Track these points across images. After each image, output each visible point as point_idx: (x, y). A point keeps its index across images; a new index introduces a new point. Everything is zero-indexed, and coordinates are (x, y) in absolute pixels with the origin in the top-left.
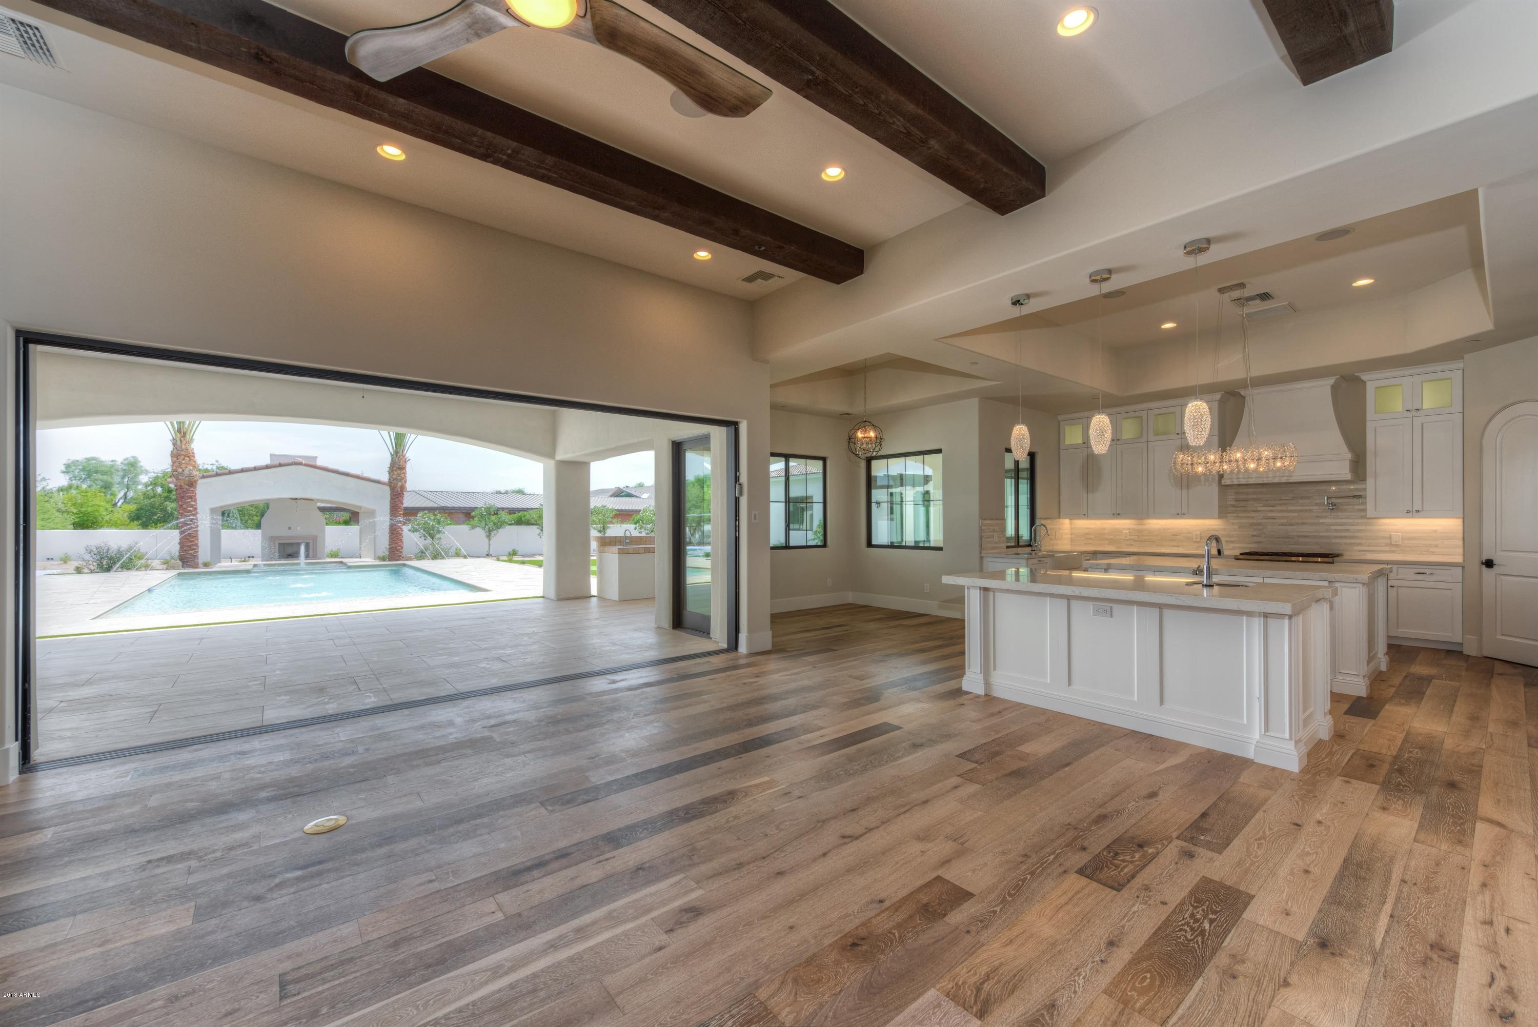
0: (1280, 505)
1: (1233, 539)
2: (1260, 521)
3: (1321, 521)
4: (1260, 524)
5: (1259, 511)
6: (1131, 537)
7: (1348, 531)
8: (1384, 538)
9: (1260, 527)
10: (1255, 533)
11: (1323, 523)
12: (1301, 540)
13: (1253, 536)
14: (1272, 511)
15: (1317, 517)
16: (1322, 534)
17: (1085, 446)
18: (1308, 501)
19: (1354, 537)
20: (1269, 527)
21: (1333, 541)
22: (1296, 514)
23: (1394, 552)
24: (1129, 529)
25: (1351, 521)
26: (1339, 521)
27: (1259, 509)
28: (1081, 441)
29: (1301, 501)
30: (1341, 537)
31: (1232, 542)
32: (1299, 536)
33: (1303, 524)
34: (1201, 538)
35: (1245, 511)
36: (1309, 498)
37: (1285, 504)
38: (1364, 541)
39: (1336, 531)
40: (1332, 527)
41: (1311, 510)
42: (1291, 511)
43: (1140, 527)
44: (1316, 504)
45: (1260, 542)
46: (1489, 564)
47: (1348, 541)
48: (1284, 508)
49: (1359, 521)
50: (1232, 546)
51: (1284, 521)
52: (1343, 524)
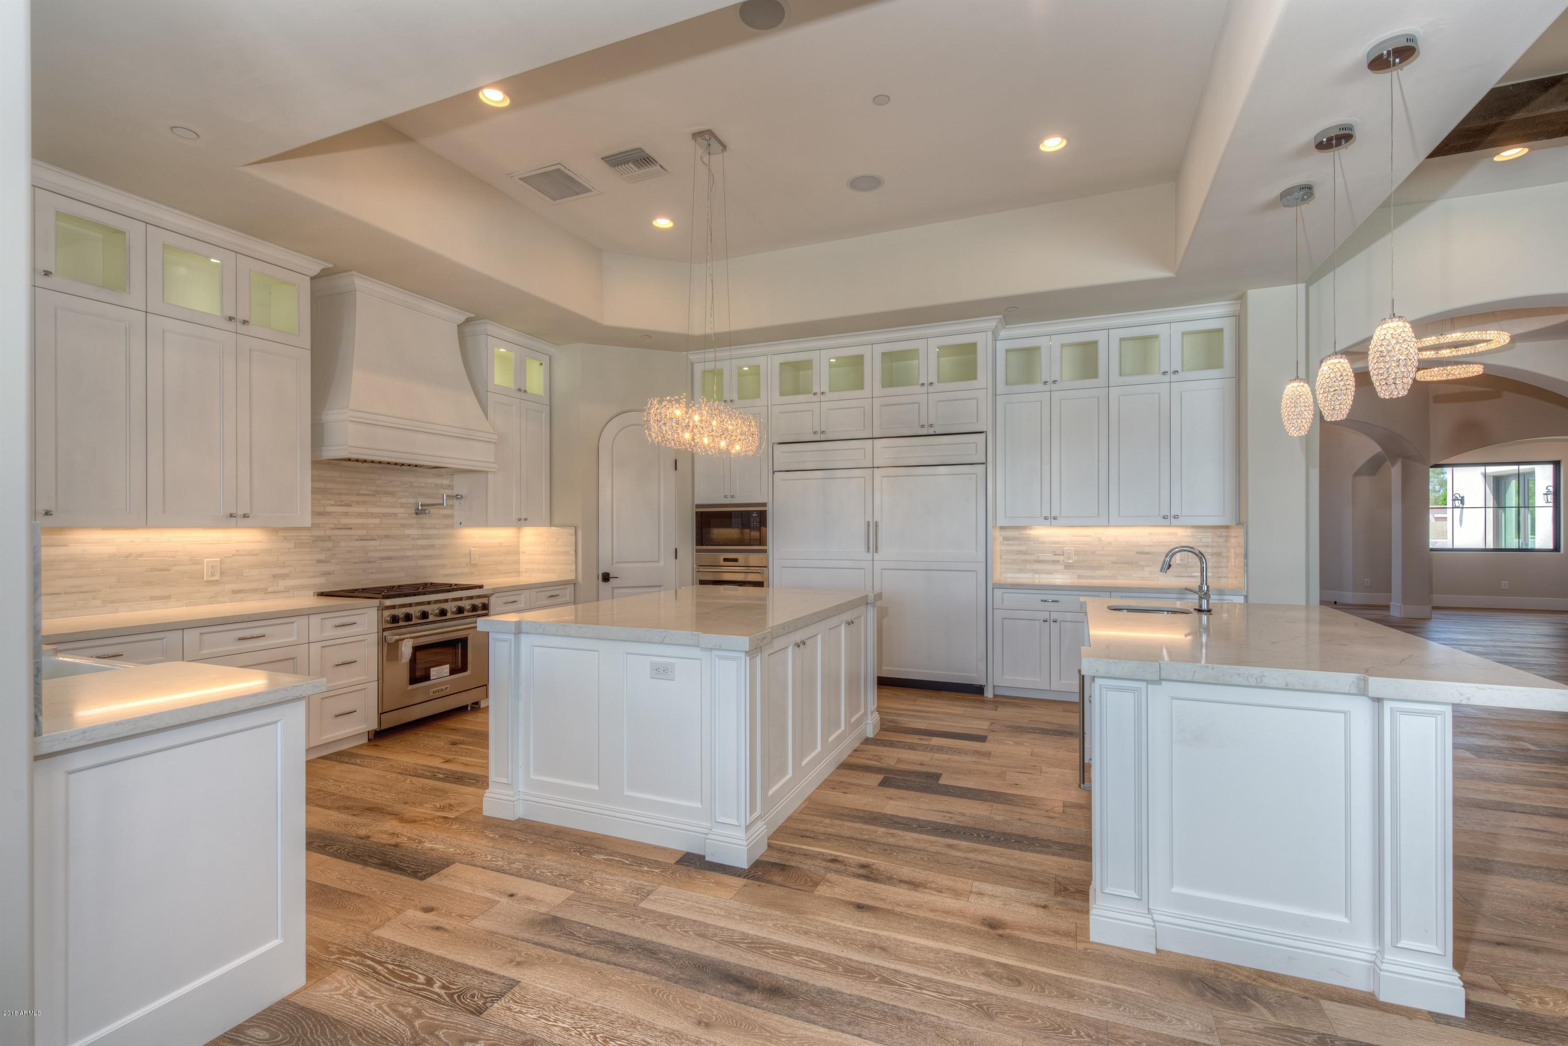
0: (358, 503)
1: (285, 571)
2: (329, 533)
3: (407, 532)
7: (433, 546)
8: (464, 555)
9: (330, 544)
10: (322, 556)
11: (409, 536)
12: (386, 564)
13: (319, 561)
14: (346, 514)
15: (403, 526)
16: (409, 553)
18: (393, 499)
19: (437, 557)
20: (343, 544)
21: (420, 563)
22: (377, 521)
25: (434, 532)
26: (426, 532)
27: (329, 509)
29: (384, 499)
30: (427, 557)
31: (284, 576)
32: (382, 559)
33: (387, 537)
34: (222, 574)
36: (394, 494)
37: (365, 502)
39: (422, 547)
40: (421, 542)
41: (395, 515)
42: (373, 515)
44: (402, 506)
45: (328, 574)
46: (606, 577)
47: (433, 562)
48: (361, 509)
49: (442, 532)
50: (283, 584)
51: (363, 532)
52: (428, 537)
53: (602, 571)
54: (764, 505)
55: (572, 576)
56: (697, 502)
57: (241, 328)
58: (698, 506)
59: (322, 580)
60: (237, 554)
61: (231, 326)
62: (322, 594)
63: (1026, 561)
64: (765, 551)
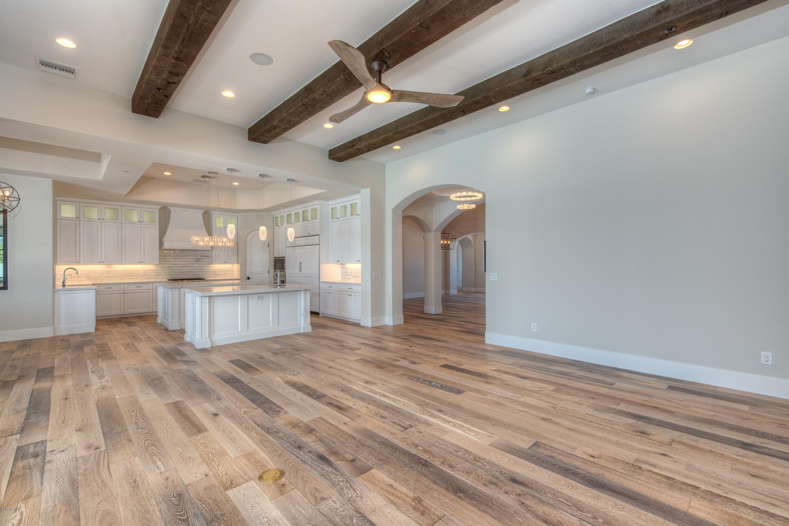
0: (179, 258)
1: (160, 274)
3: (194, 265)
4: (171, 267)
5: (171, 261)
6: (103, 275)
7: (202, 269)
8: (213, 271)
9: (171, 268)
10: (169, 271)
12: (187, 273)
13: (168, 272)
14: (176, 261)
15: (192, 264)
16: (194, 271)
17: (78, 219)
18: (189, 257)
19: (204, 272)
20: (175, 268)
21: (198, 273)
22: (185, 263)
23: (215, 276)
24: (102, 270)
25: (203, 265)
26: (200, 265)
28: (74, 216)
29: (187, 257)
30: (201, 272)
31: (159, 275)
33: (188, 267)
35: (165, 261)
36: (189, 256)
37: (181, 258)
38: (206, 273)
39: (199, 269)
40: (198, 268)
41: (190, 261)
42: (183, 261)
43: (109, 269)
44: (192, 259)
45: (171, 275)
46: (248, 278)
47: (202, 273)
48: (180, 260)
49: (206, 265)
50: (159, 277)
51: (181, 265)
52: (201, 267)
53: (247, 276)
54: (284, 257)
55: (240, 278)
56: (275, 256)
57: (142, 223)
58: (275, 258)
59: (169, 276)
60: (148, 270)
61: (140, 223)
62: (169, 280)
63: (346, 275)
64: (284, 271)
